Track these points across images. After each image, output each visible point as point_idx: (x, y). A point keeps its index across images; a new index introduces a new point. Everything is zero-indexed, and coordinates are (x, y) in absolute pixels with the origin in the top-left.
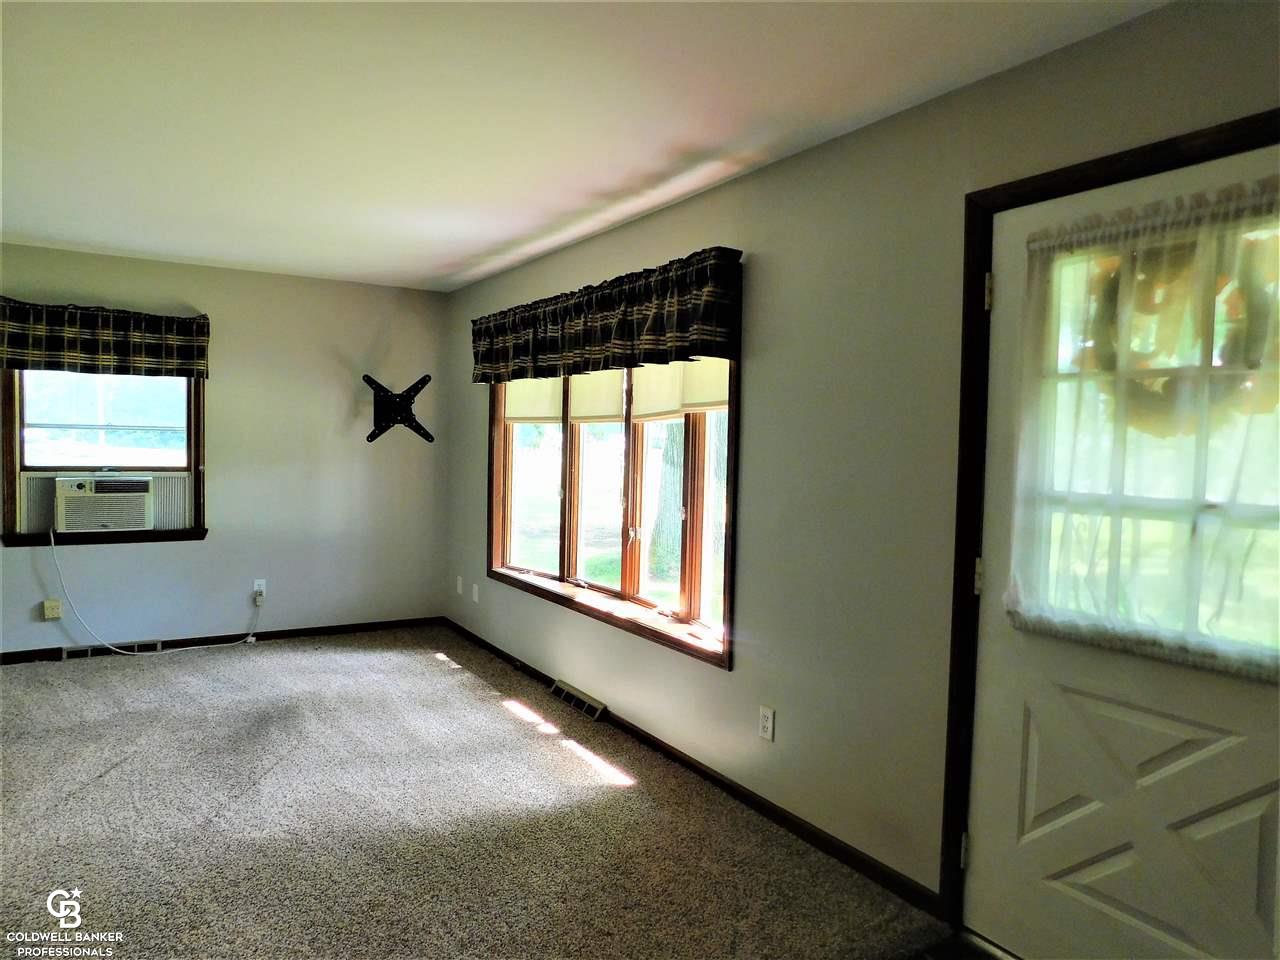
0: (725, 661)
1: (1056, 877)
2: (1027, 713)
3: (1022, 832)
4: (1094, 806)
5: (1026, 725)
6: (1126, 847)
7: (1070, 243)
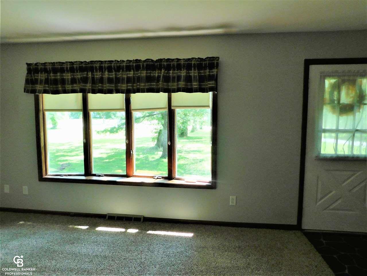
0: (212, 186)
1: (325, 209)
2: (318, 177)
3: (316, 203)
4: (334, 192)
5: (318, 180)
6: (340, 198)
7: (330, 75)
